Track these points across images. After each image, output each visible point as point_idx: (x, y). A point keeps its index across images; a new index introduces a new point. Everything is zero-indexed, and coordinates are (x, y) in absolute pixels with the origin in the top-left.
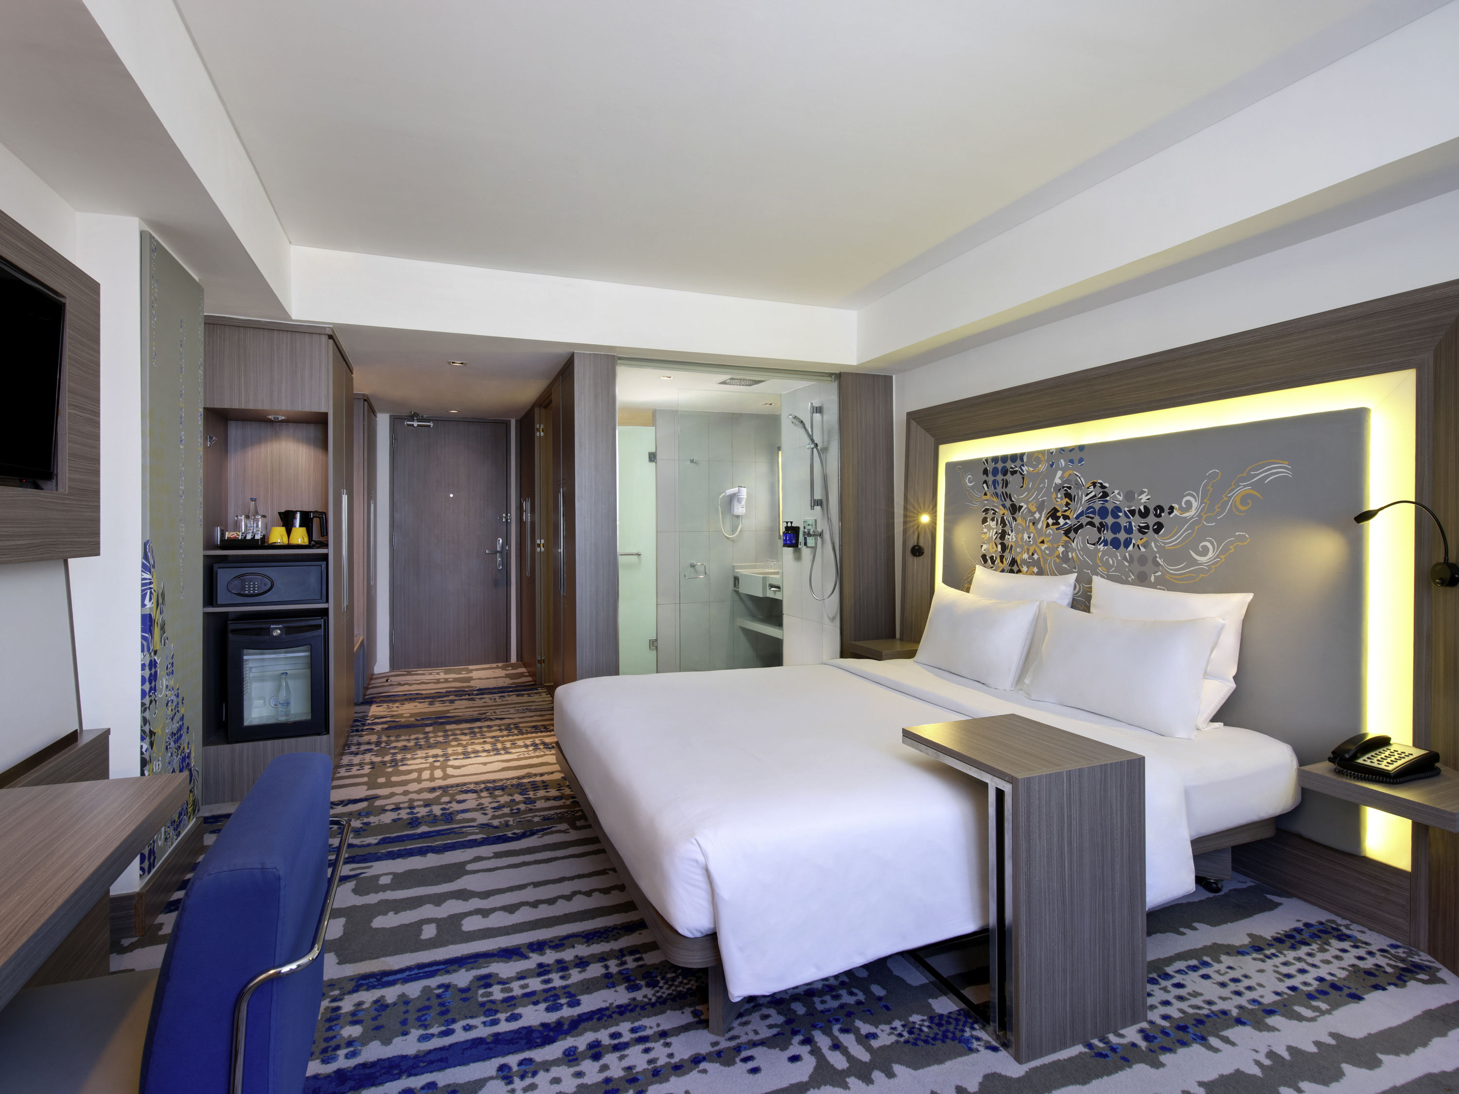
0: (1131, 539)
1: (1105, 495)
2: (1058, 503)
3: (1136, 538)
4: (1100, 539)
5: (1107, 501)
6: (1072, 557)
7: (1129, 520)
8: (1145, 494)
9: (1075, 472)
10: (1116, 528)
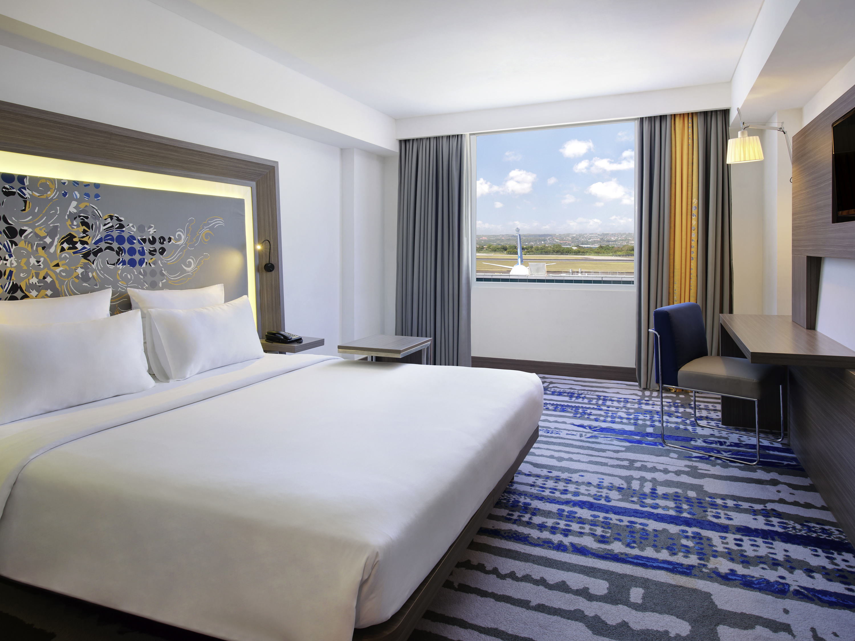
0: (144, 259)
1: (121, 226)
2: (73, 230)
3: (148, 258)
4: (119, 260)
5: (123, 231)
6: (93, 276)
7: (142, 246)
8: (153, 228)
9: (91, 205)
10: (132, 252)
